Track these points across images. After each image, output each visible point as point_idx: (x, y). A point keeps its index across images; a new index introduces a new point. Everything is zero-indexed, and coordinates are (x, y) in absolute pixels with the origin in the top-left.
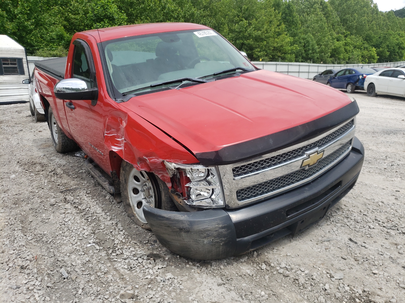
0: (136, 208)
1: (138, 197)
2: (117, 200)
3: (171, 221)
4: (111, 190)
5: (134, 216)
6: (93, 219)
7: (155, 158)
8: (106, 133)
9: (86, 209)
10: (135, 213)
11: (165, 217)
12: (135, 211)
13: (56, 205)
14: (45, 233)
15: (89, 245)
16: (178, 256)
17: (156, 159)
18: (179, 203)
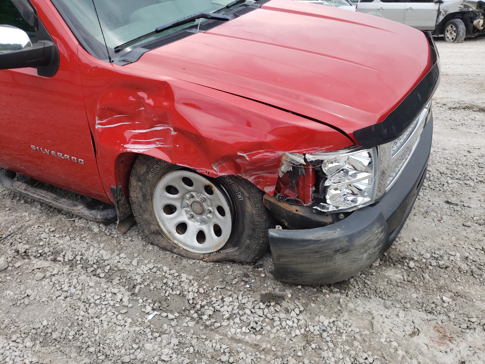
0: (177, 235)
1: (176, 217)
2: (122, 230)
3: (320, 243)
4: (99, 217)
5: (175, 246)
6: (107, 271)
7: (266, 152)
8: (99, 124)
9: (75, 258)
10: (176, 242)
11: (311, 240)
12: (175, 238)
13: (10, 268)
14: (45, 323)
15: (150, 317)
16: (300, 287)
17: (266, 154)
18: (296, 212)
